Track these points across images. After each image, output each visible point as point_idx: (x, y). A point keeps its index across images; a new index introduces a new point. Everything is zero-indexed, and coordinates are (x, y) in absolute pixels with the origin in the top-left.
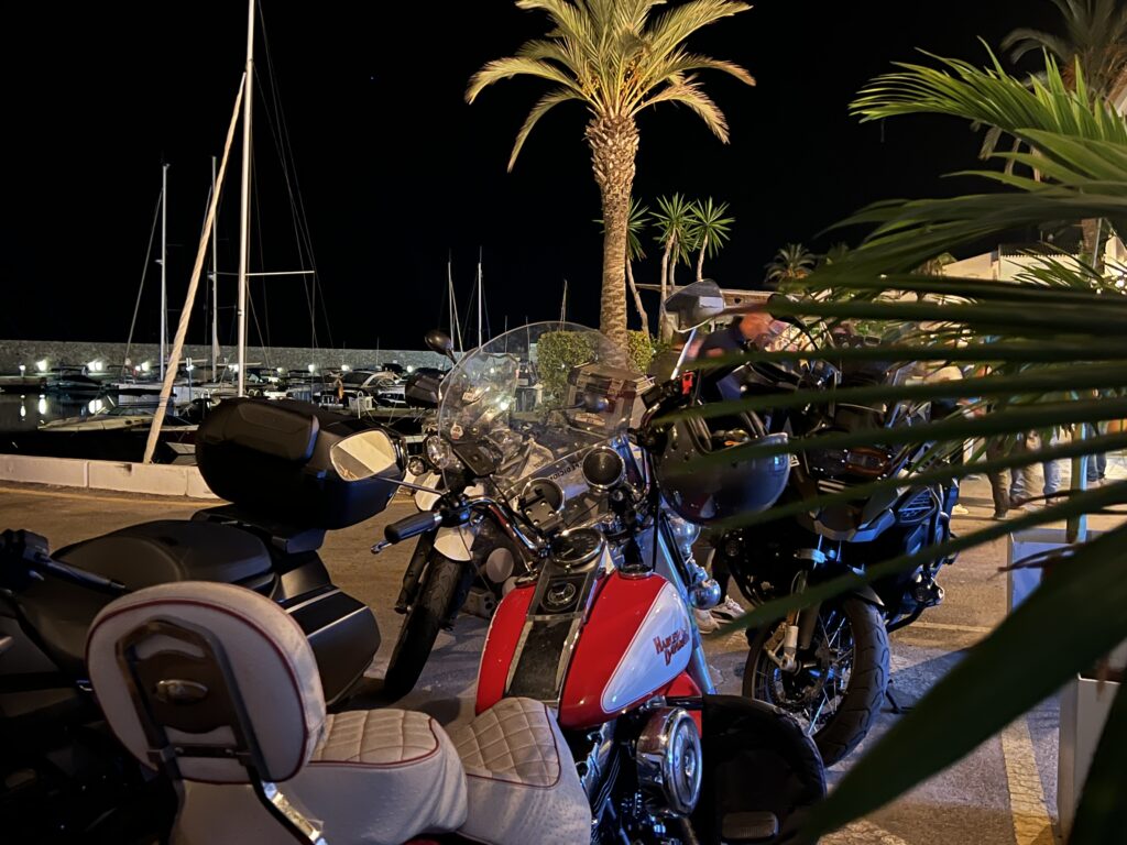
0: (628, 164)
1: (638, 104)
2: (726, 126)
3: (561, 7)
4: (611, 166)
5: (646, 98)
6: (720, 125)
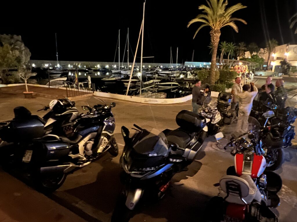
0: (218, 39)
4: (215, 39)
5: (222, 26)
6: (237, 29)
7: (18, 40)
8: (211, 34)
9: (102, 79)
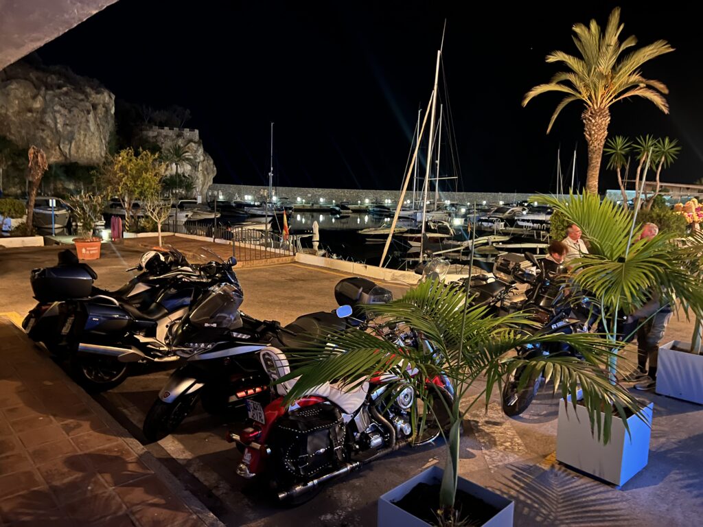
0: (602, 131)
1: (612, 100)
2: (667, 105)
3: (570, 59)
4: (593, 132)
5: (615, 97)
6: (664, 105)
7: (190, 141)
8: (585, 119)
9: (360, 232)
